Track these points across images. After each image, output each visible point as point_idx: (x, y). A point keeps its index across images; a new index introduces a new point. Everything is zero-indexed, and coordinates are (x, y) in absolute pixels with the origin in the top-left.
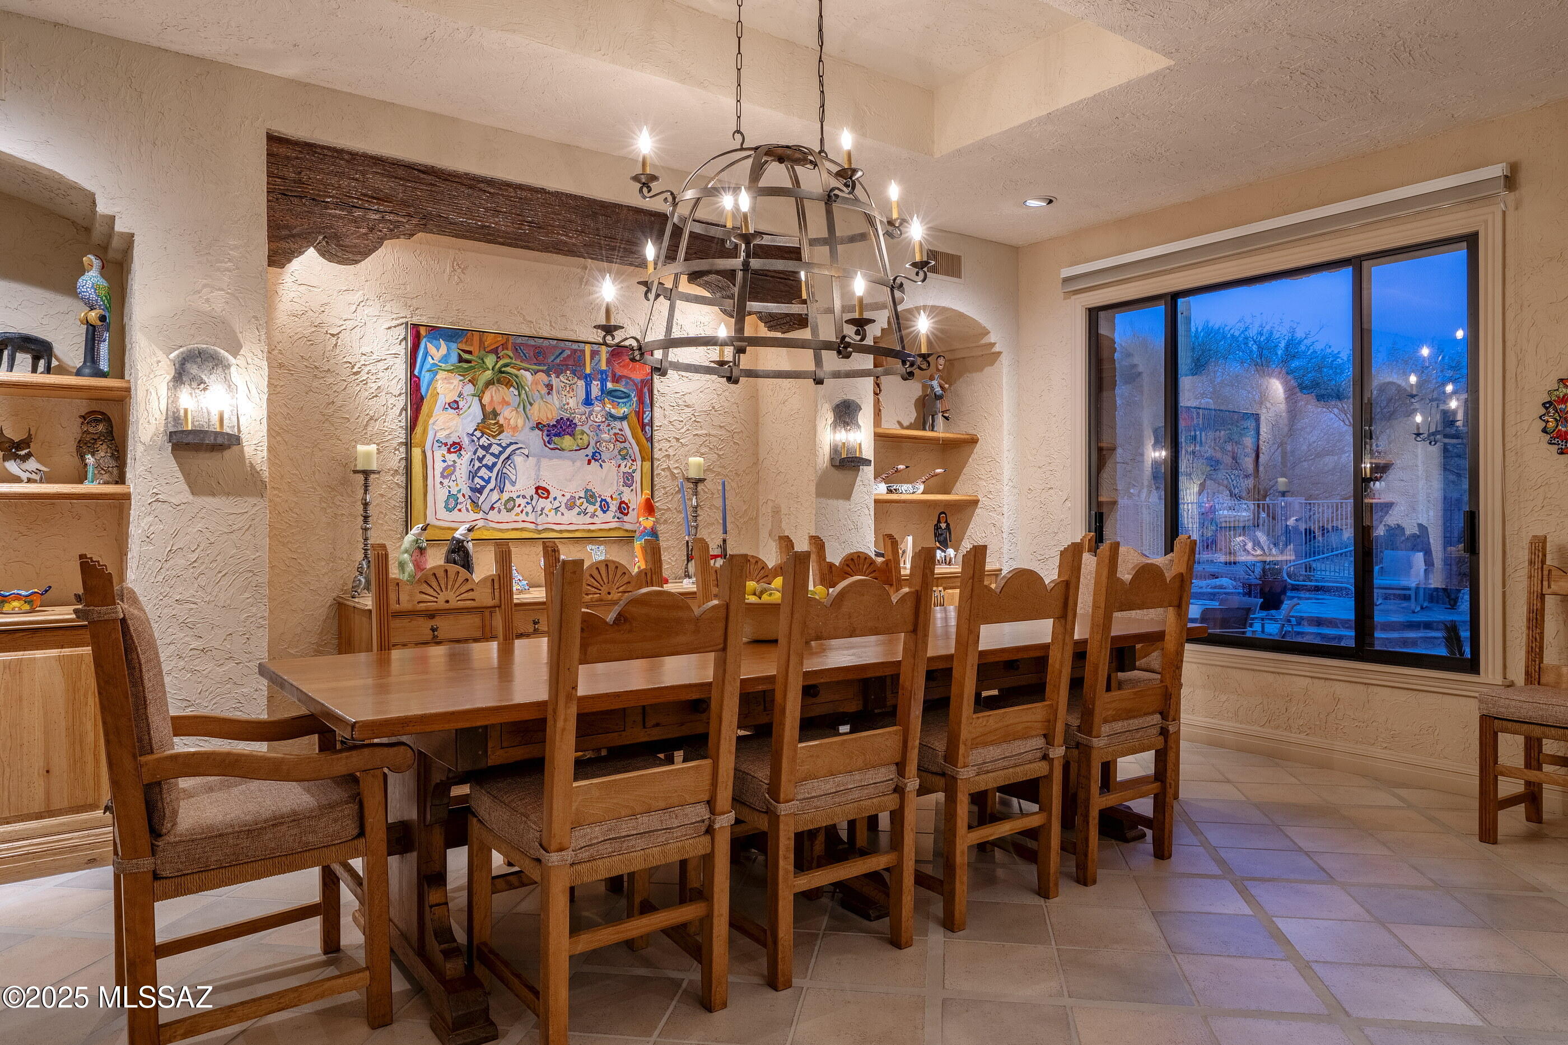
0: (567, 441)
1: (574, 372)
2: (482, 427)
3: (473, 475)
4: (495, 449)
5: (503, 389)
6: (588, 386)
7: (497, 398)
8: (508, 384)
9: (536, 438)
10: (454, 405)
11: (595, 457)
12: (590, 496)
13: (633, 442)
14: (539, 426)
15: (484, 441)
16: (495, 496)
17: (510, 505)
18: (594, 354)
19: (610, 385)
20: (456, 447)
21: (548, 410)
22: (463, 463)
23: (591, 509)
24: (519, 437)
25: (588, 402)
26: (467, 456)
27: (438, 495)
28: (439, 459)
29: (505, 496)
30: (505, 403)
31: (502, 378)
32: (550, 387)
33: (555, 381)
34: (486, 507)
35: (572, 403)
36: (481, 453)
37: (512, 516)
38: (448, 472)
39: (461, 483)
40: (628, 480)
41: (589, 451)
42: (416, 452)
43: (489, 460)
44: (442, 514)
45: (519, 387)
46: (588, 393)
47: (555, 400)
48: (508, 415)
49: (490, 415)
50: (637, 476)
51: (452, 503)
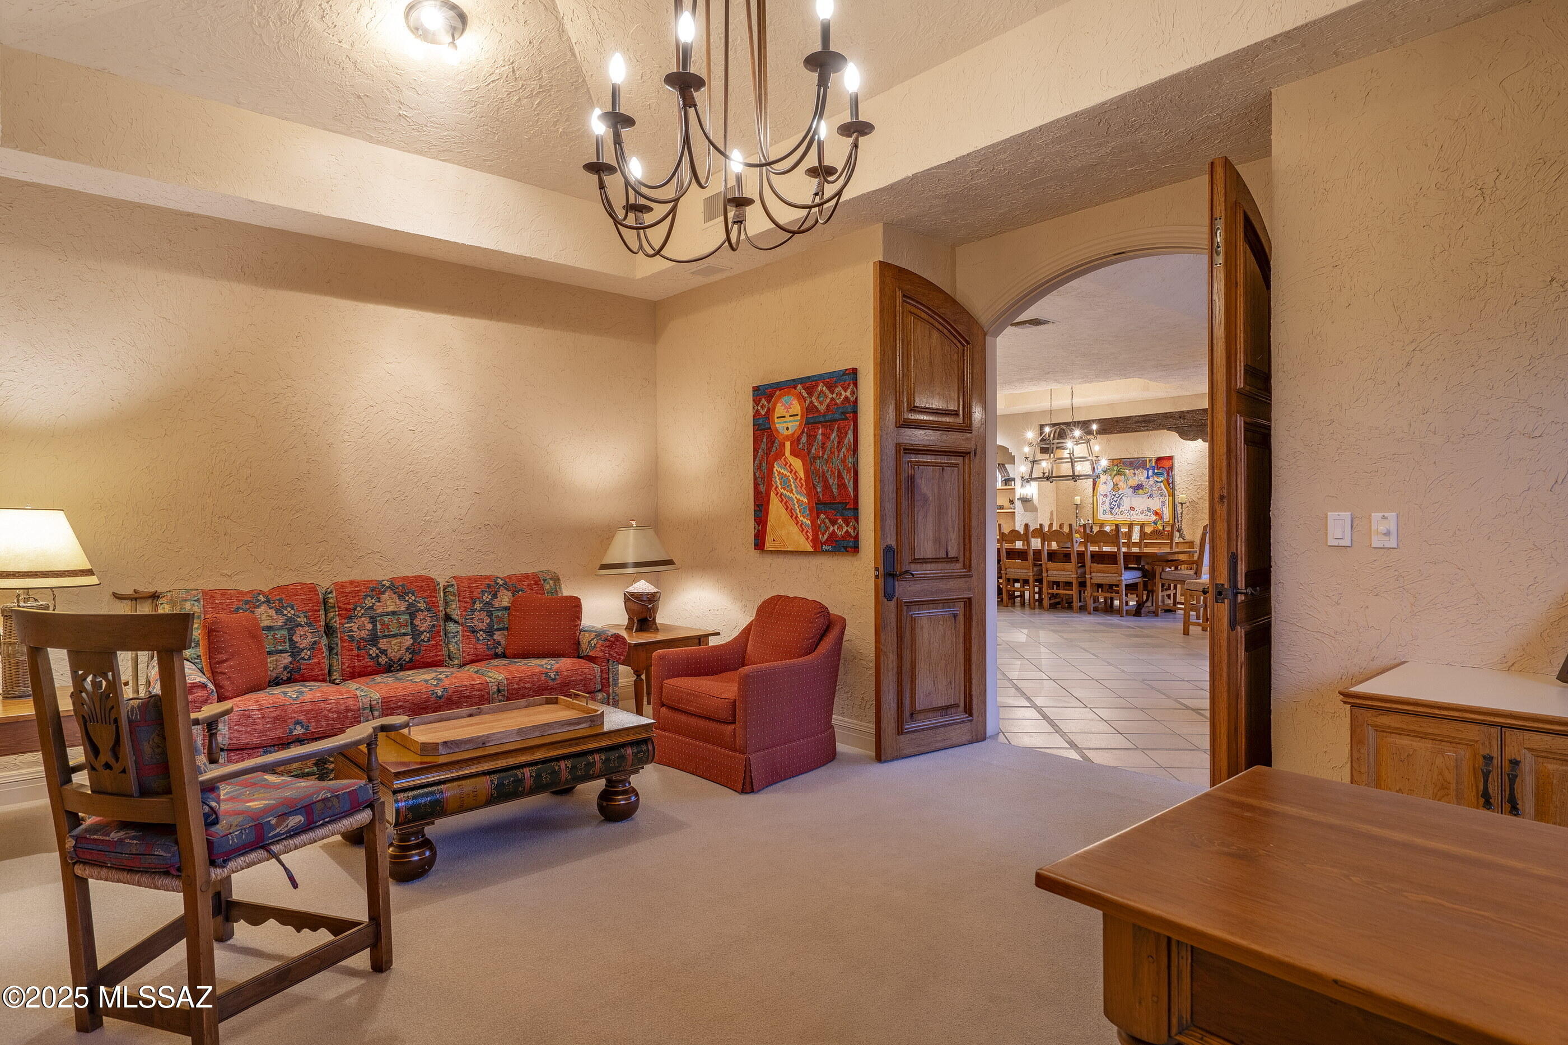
0: (1141, 491)
1: (1143, 468)
2: (1113, 489)
3: (1111, 504)
4: (1117, 496)
5: (1119, 476)
6: (1148, 472)
7: (1118, 480)
8: (1121, 475)
9: (1130, 491)
10: (1105, 483)
11: (1151, 496)
12: (1149, 510)
13: (1165, 490)
14: (1131, 487)
15: (1114, 493)
16: (1117, 510)
17: (1122, 513)
18: (1150, 461)
19: (1156, 471)
20: (1106, 496)
21: (1134, 482)
22: (1108, 501)
23: (1149, 514)
24: (1124, 491)
25: (1148, 477)
26: (1109, 498)
27: (1101, 510)
28: (1101, 499)
29: (1120, 510)
30: (1120, 481)
31: (1119, 473)
32: (1135, 474)
33: (1136, 472)
34: (1114, 514)
35: (1142, 478)
36: (1113, 497)
37: (1122, 516)
38: (1103, 503)
39: (1107, 507)
40: (1164, 503)
41: (1149, 494)
42: (1095, 497)
43: (1115, 499)
44: (1102, 516)
45: (1125, 475)
46: (1148, 475)
47: (1136, 478)
48: (1121, 484)
49: (1116, 485)
50: (1167, 502)
51: (1105, 512)
